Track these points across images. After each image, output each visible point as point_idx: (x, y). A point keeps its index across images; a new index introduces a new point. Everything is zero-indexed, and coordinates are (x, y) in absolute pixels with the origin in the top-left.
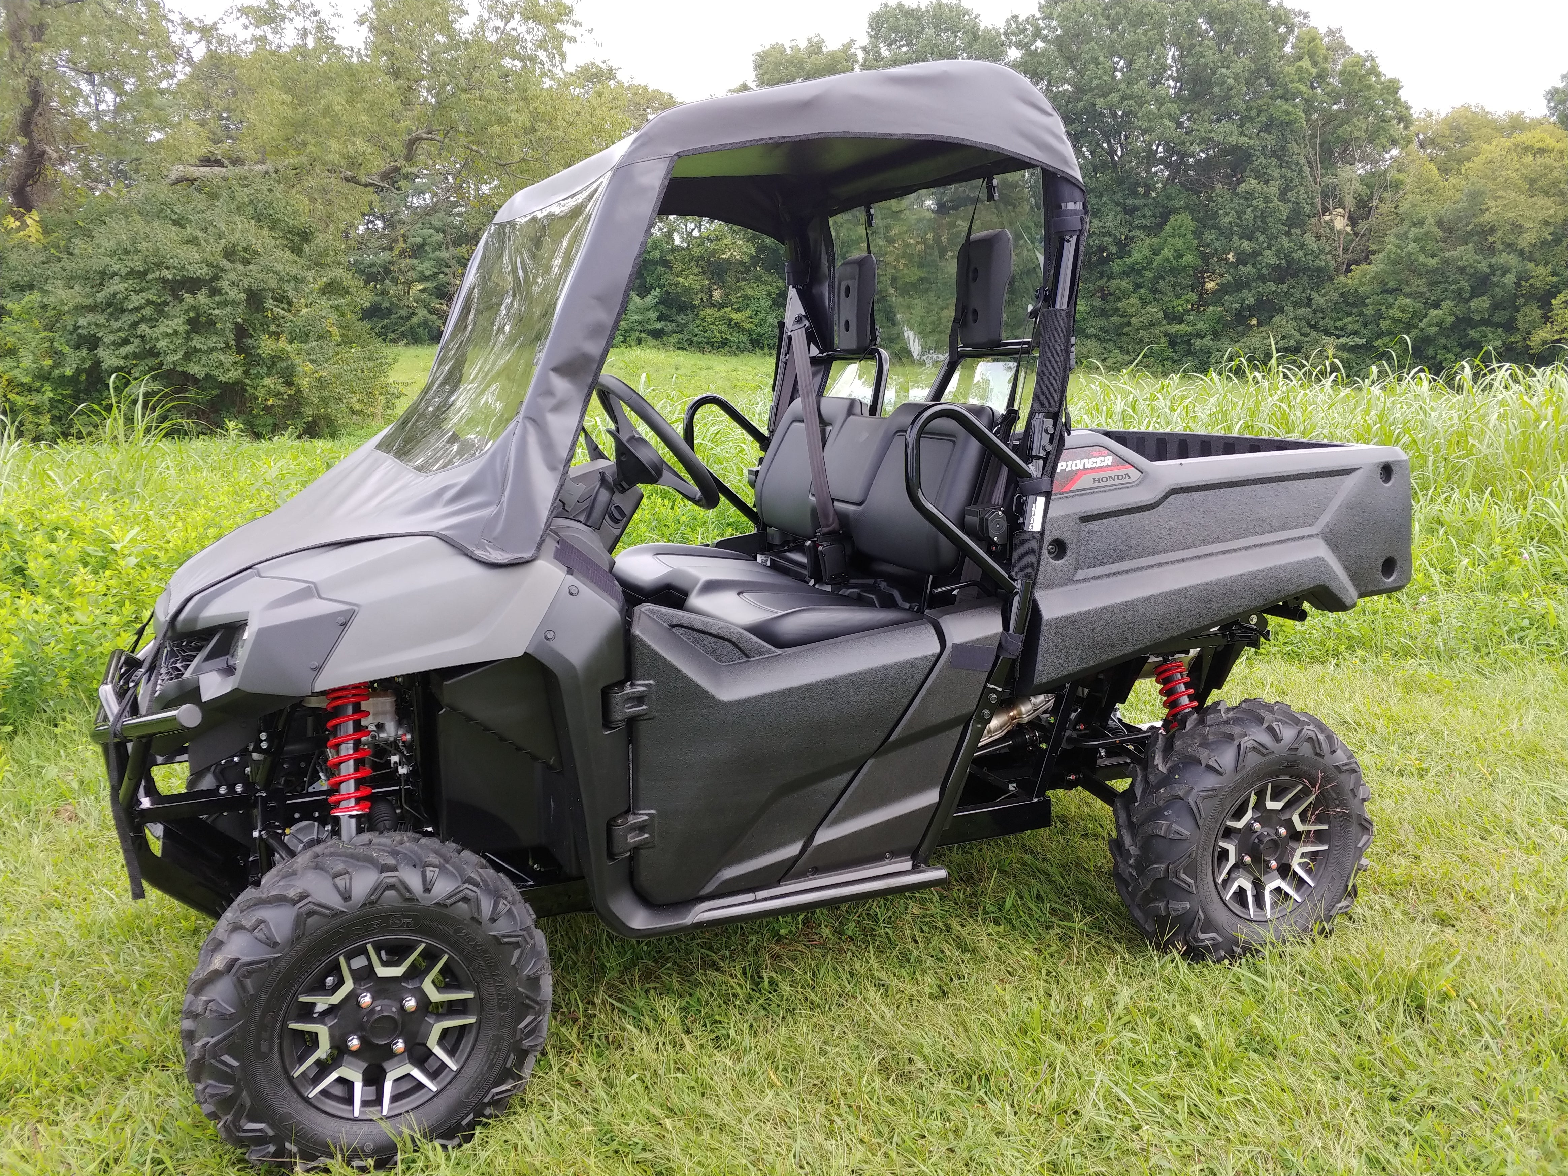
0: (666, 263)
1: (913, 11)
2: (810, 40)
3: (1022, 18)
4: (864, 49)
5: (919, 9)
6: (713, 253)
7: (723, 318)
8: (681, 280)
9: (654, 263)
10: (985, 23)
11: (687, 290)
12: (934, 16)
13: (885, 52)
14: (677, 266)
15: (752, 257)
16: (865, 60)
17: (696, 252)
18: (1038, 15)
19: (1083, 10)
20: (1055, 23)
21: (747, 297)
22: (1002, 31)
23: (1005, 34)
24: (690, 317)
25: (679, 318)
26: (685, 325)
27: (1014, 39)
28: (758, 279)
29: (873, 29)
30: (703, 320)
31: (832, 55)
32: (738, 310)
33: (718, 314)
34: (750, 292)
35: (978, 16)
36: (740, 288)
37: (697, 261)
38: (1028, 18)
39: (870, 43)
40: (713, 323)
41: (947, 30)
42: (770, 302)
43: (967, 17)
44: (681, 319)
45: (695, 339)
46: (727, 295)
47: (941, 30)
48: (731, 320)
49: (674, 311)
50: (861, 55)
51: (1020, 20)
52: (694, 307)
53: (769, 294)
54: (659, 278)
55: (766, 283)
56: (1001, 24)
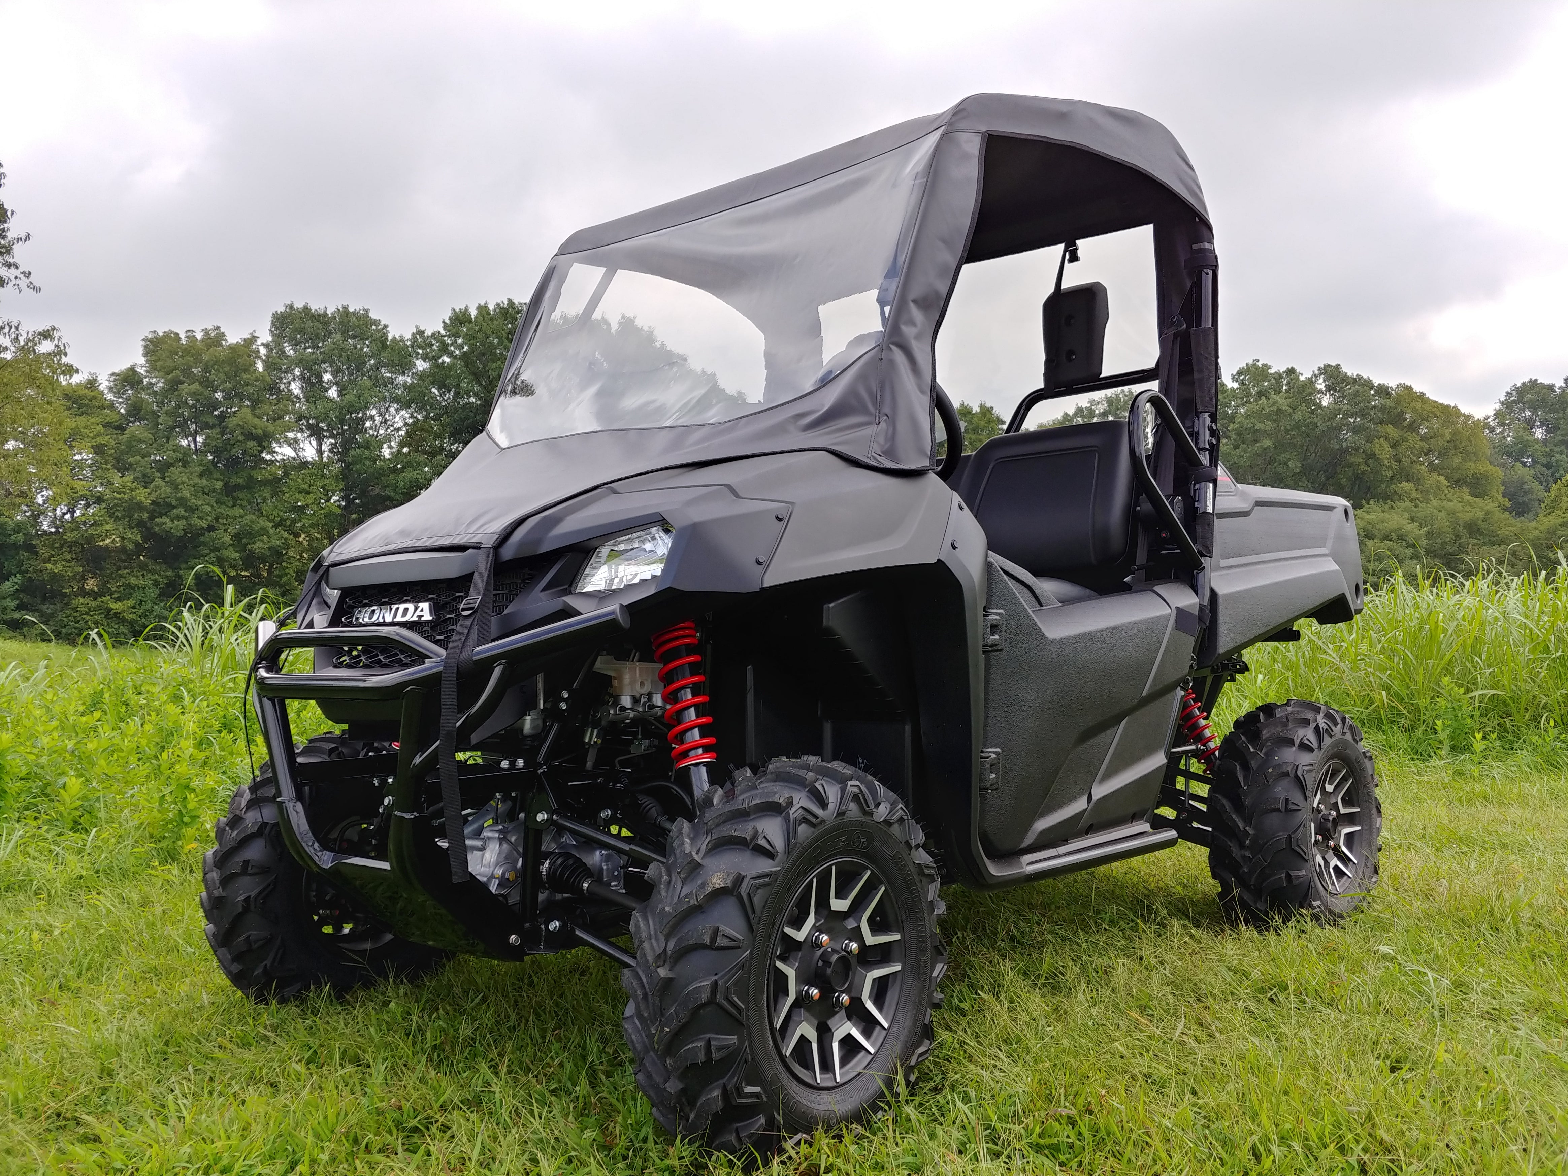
0: (31, 549)
1: (319, 315)
2: (206, 332)
3: (428, 333)
4: (267, 346)
5: (326, 314)
6: (90, 539)
7: (99, 607)
8: (49, 566)
9: (16, 547)
10: (393, 333)
11: (55, 577)
12: (341, 323)
13: (290, 351)
14: (44, 552)
15: (137, 544)
16: (268, 357)
17: (70, 536)
18: (443, 332)
19: (489, 332)
20: (460, 341)
21: (130, 586)
22: (409, 343)
23: (412, 346)
24: (59, 606)
25: (44, 607)
26: (52, 615)
27: (420, 351)
28: (143, 567)
29: (277, 328)
30: (75, 609)
31: (233, 348)
32: (118, 599)
33: (93, 604)
34: (133, 581)
35: (386, 326)
36: (121, 576)
37: (70, 546)
38: (433, 334)
39: (273, 341)
40: (87, 613)
41: (354, 337)
42: (157, 592)
43: (374, 327)
44: (47, 608)
45: (64, 631)
46: (105, 584)
47: (350, 337)
48: (110, 610)
49: (38, 600)
50: (263, 351)
51: (426, 335)
52: (65, 595)
53: (156, 583)
54: (21, 564)
55: (153, 572)
56: (408, 336)
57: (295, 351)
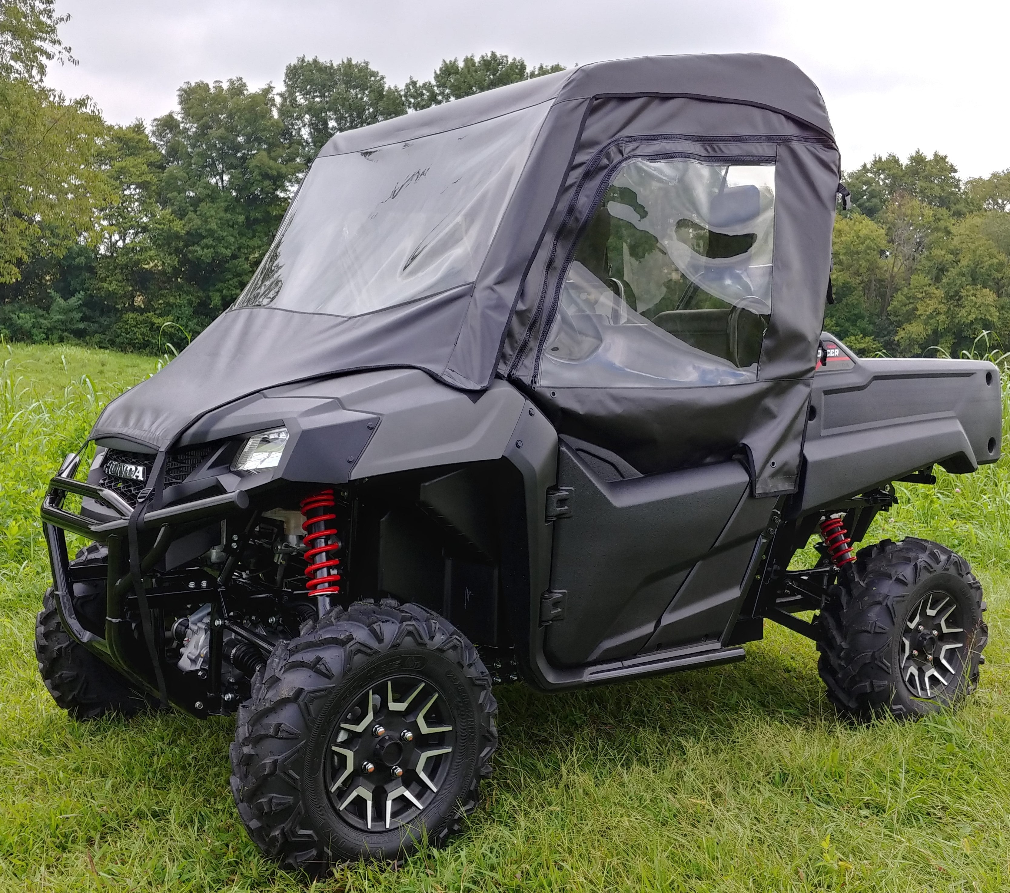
0: (91, 270)
1: (326, 67)
2: (231, 82)
3: (420, 84)
4: (281, 95)
5: (331, 67)
6: (137, 263)
7: (145, 321)
8: (105, 285)
9: (79, 268)
10: (389, 84)
11: (111, 295)
12: (345, 74)
13: (300, 99)
14: (102, 273)
15: (174, 268)
16: (282, 105)
17: (121, 260)
18: (434, 82)
19: (472, 83)
20: (447, 91)
21: (168, 304)
22: (402, 93)
23: (405, 96)
24: (113, 319)
25: (102, 320)
26: (108, 327)
27: (412, 101)
28: (179, 288)
29: (290, 80)
30: (126, 322)
31: (253, 97)
32: (160, 315)
33: (141, 318)
34: (172, 300)
35: (383, 78)
36: (162, 295)
37: (122, 269)
38: (424, 85)
39: (287, 91)
40: (135, 326)
41: (355, 87)
42: (191, 310)
43: (373, 78)
44: (105, 321)
45: (118, 340)
46: (150, 301)
47: (351, 87)
48: (153, 324)
49: (98, 313)
50: (278, 100)
51: (418, 85)
52: (117, 310)
53: (190, 303)
54: (83, 282)
55: (188, 293)
56: (402, 87)
57: (306, 99)
